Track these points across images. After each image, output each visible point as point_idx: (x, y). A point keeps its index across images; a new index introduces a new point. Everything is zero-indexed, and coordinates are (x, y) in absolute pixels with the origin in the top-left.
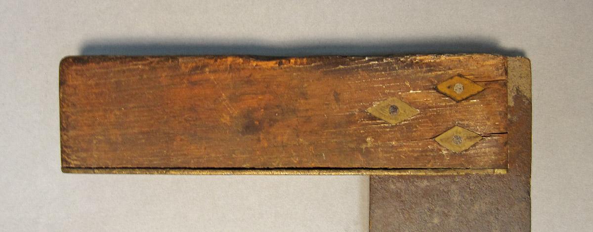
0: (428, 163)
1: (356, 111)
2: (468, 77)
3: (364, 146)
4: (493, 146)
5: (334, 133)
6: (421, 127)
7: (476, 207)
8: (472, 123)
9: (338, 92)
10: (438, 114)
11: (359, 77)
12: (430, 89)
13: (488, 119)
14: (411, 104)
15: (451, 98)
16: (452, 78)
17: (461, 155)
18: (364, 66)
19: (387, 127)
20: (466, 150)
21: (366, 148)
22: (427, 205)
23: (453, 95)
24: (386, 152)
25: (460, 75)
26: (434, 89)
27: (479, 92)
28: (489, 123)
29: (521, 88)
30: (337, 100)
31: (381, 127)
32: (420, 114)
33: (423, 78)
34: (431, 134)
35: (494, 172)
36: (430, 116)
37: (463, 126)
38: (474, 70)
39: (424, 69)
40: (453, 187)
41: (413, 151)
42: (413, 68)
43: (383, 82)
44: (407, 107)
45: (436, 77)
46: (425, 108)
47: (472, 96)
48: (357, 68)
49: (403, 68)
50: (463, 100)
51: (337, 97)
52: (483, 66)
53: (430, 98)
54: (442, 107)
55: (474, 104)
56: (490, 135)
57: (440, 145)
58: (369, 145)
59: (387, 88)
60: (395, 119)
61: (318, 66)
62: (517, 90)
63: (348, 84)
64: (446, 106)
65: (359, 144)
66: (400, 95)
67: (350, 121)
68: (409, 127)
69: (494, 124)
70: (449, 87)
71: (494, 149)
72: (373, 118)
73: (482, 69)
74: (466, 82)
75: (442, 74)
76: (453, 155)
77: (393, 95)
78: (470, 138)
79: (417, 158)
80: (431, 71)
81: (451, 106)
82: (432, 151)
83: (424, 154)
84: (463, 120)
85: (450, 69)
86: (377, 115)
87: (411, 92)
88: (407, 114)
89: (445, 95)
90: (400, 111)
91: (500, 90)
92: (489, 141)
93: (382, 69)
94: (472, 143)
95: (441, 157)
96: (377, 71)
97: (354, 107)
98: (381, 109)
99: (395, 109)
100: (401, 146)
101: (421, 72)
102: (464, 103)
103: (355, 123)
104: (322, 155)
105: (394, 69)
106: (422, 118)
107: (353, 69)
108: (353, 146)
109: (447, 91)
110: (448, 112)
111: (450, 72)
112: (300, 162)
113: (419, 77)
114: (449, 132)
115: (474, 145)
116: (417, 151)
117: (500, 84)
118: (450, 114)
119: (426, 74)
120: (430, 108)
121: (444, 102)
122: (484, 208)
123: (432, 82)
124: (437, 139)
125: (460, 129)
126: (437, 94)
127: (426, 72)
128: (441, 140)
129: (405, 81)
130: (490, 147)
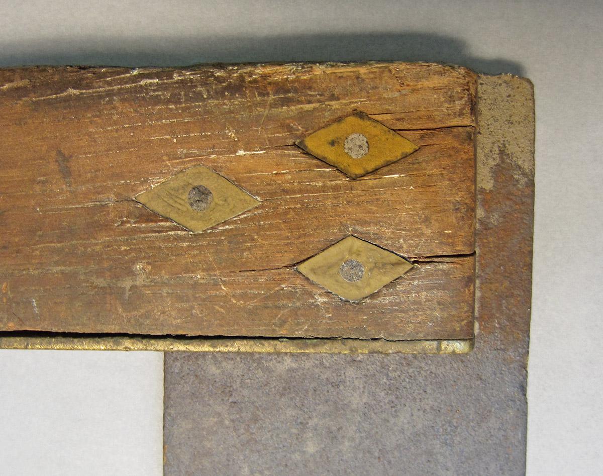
0: (282, 325)
1: (110, 199)
2: (379, 118)
3: (127, 284)
4: (439, 287)
6: (265, 238)
7: (403, 419)
8: (388, 232)
9: (66, 153)
10: (306, 208)
11: (115, 117)
12: (286, 147)
13: (427, 220)
14: (238, 183)
15: (337, 169)
16: (339, 120)
17: (359, 306)
18: (128, 91)
19: (183, 239)
20: (373, 296)
21: (133, 287)
22: (290, 412)
23: (343, 163)
24: (181, 298)
25: (360, 114)
26: (295, 146)
27: (405, 156)
28: (428, 232)
30: (66, 173)
31: (167, 239)
32: (262, 207)
33: (268, 120)
34: (288, 258)
35: (439, 348)
36: (286, 212)
37: (365, 238)
38: (393, 100)
39: (272, 97)
40: (351, 372)
42: (243, 95)
43: (171, 130)
44: (233, 190)
45: (302, 116)
47: (389, 165)
48: (110, 94)
49: (220, 94)
50: (367, 173)
51: (65, 165)
52: (414, 91)
54: (318, 190)
55: (394, 183)
56: (431, 260)
57: (312, 284)
58: (139, 281)
59: (181, 142)
60: (204, 218)
61: (18, 89)
62: (502, 152)
63: (89, 134)
64: (324, 189)
65: (117, 277)
66: (214, 161)
67: (96, 221)
68: (236, 237)
69: (442, 234)
70: (333, 143)
71: (438, 294)
72: (149, 216)
73: (412, 99)
74: (377, 130)
75: (315, 109)
76: (341, 307)
77: (198, 160)
78: (380, 266)
79: (252, 313)
80: (287, 102)
81: (336, 188)
82: (291, 295)
83: (270, 304)
84: (365, 223)
85: (333, 97)
86: (158, 207)
87: (241, 153)
88: (232, 207)
89: (324, 162)
91: (458, 151)
92: (429, 275)
93: (168, 95)
94: (387, 279)
95: (313, 310)
96: (157, 101)
97: (105, 189)
98: (170, 195)
99: (202, 194)
101: (263, 104)
102: (370, 181)
103: (106, 227)
104: (30, 302)
105: (198, 97)
106: (266, 217)
107: (100, 97)
108: (101, 282)
109: (330, 154)
110: (328, 203)
111: (335, 104)
113: (260, 116)
114: (333, 251)
115: (392, 284)
116: (254, 297)
117: (456, 137)
118: (334, 207)
119: (275, 111)
120: (286, 192)
121: (321, 178)
123: (290, 129)
124: (303, 268)
125: (358, 244)
126: (303, 159)
127: (274, 105)
128: (313, 270)
129: (224, 127)
130: (429, 289)
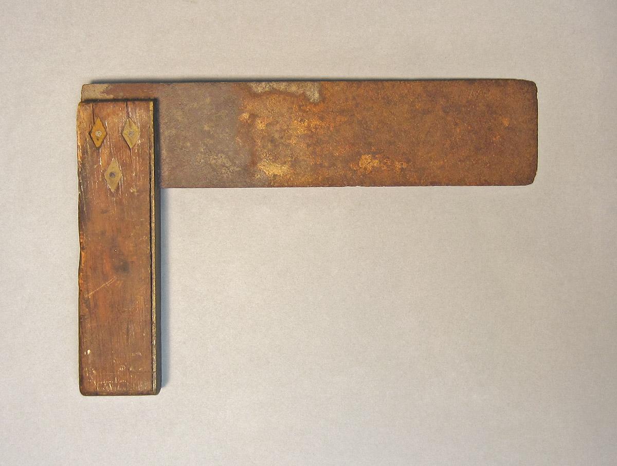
0: (146, 152)
1: (114, 199)
2: (91, 128)
3: (136, 194)
4: (135, 110)
5: (127, 213)
6: (123, 157)
7: (179, 118)
8: (121, 125)
9: (101, 211)
10: (115, 146)
11: (91, 197)
12: (99, 152)
13: (118, 115)
14: (108, 164)
15: (105, 138)
16: (91, 138)
17: (141, 131)
18: (84, 194)
19: (124, 179)
20: (138, 128)
21: (137, 192)
22: (178, 150)
23: (103, 137)
24: (139, 180)
25: (90, 134)
26: (99, 150)
27: (101, 121)
28: (121, 114)
29: (102, 91)
30: (106, 211)
31: (124, 184)
32: (115, 158)
33: (92, 156)
34: (128, 151)
35: (151, 110)
36: (116, 152)
37: (123, 130)
38: (86, 125)
40: (166, 133)
41: (139, 163)
42: (85, 163)
43: (95, 182)
44: (111, 166)
45: (91, 148)
46: (111, 155)
47: (103, 125)
48: (85, 198)
49: (85, 170)
50: (106, 130)
51: (103, 212)
52: (83, 119)
53: (105, 152)
54: (110, 143)
55: (108, 124)
56: (128, 113)
57: (135, 144)
58: (135, 191)
59: (98, 179)
60: (118, 173)
61: (84, 224)
62: (103, 93)
63: (96, 205)
64: (110, 141)
65: (134, 196)
66: (103, 171)
67: (120, 203)
68: (123, 165)
69: (121, 110)
70: (98, 140)
71: (137, 110)
72: (118, 188)
73: (86, 119)
74: (94, 128)
75: (89, 144)
76: (141, 137)
77: (103, 175)
78: (130, 126)
79: (143, 159)
80: (87, 152)
81: (109, 139)
82: (138, 150)
83: (140, 155)
84: (119, 131)
85: (86, 140)
86: (116, 185)
87: (101, 164)
88: (115, 166)
89: (103, 142)
90: (113, 170)
91: (99, 107)
92: (132, 114)
93: (85, 183)
94: (134, 124)
95: (142, 144)
96: (87, 186)
97: (111, 200)
98: (112, 183)
99: (112, 174)
100: (136, 169)
101: (87, 158)
102: (108, 130)
103: (121, 200)
104: (142, 221)
105: (86, 175)
106: (117, 157)
107: (86, 202)
108: (136, 200)
109: (101, 140)
111: (88, 139)
112: (146, 235)
113: (91, 159)
114: (127, 139)
116: (139, 159)
117: (96, 107)
118: (114, 139)
119: (89, 155)
120: (111, 151)
121: (107, 143)
122: (180, 113)
123: (94, 151)
124: (131, 147)
125: (125, 132)
126: (102, 147)
127: (87, 155)
128: (132, 144)
129: (94, 168)
130: (136, 113)
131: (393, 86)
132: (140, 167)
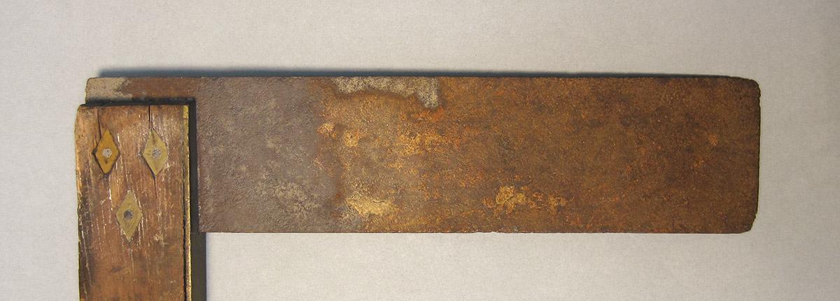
0: (178, 181)
1: (130, 250)
2: (95, 145)
3: (163, 244)
4: (162, 119)
5: (150, 272)
6: (143, 189)
7: (230, 130)
8: (140, 140)
9: (112, 268)
10: (131, 172)
11: (97, 248)
12: (107, 181)
13: (135, 125)
14: (122, 199)
15: (116, 160)
16: (96, 160)
17: (171, 150)
18: (86, 243)
19: (144, 221)
20: (166, 145)
21: (165, 241)
22: (229, 177)
23: (114, 158)
24: (168, 222)
25: (94, 153)
26: (108, 176)
27: (111, 134)
28: (140, 124)
29: (116, 88)
30: (119, 269)
31: (145, 228)
32: (131, 190)
33: (97, 187)
34: (151, 179)
35: (186, 119)
36: (133, 180)
37: (143, 149)
38: (88, 140)
39: (88, 186)
40: (211, 152)
41: (167, 197)
42: (87, 198)
43: (102, 226)
44: (126, 201)
45: (95, 174)
46: (126, 186)
47: (114, 140)
48: (88, 250)
49: (87, 207)
50: (118, 149)
51: (116, 269)
52: (84, 131)
53: (116, 181)
54: (124, 169)
55: (121, 138)
56: (150, 122)
57: (162, 169)
58: (162, 239)
59: (106, 221)
60: (137, 213)
61: (86, 288)
62: (117, 91)
63: (104, 259)
64: (124, 165)
65: (161, 247)
66: (114, 209)
67: (139, 257)
68: (143, 200)
69: (141, 119)
70: (106, 162)
71: (165, 119)
72: (136, 235)
73: (87, 131)
74: (101, 145)
75: (92, 170)
76: (171, 159)
77: (114, 216)
78: (154, 142)
79: (174, 193)
80: (89, 181)
81: (123, 161)
82: (166, 178)
83: (169, 186)
84: (137, 149)
85: (88, 162)
86: (134, 231)
87: (110, 198)
88: (132, 202)
89: (114, 165)
90: (129, 208)
91: (108, 114)
92: (156, 123)
93: (87, 227)
94: (159, 140)
95: (172, 169)
96: (90, 231)
97: (126, 252)
98: (128, 227)
99: (127, 214)
100: (162, 207)
101: (90, 190)
102: (120, 148)
103: (141, 252)
104: (172, 284)
105: (88, 215)
106: (135, 189)
107: (89, 254)
108: (163, 254)
109: (110, 163)
110: (129, 163)
111: (90, 162)
113: (95, 191)
114: (149, 161)
115: (161, 137)
116: (167, 192)
117: (103, 114)
118: (130, 161)
119: (93, 186)
120: (125, 180)
121: (119, 167)
122: (230, 122)
123: (100, 179)
124: (155, 173)
125: (146, 151)
126: (113, 174)
127: (90, 185)
128: (157, 169)
129: (100, 205)
130: (162, 122)
131: (549, 85)
132: (168, 204)
